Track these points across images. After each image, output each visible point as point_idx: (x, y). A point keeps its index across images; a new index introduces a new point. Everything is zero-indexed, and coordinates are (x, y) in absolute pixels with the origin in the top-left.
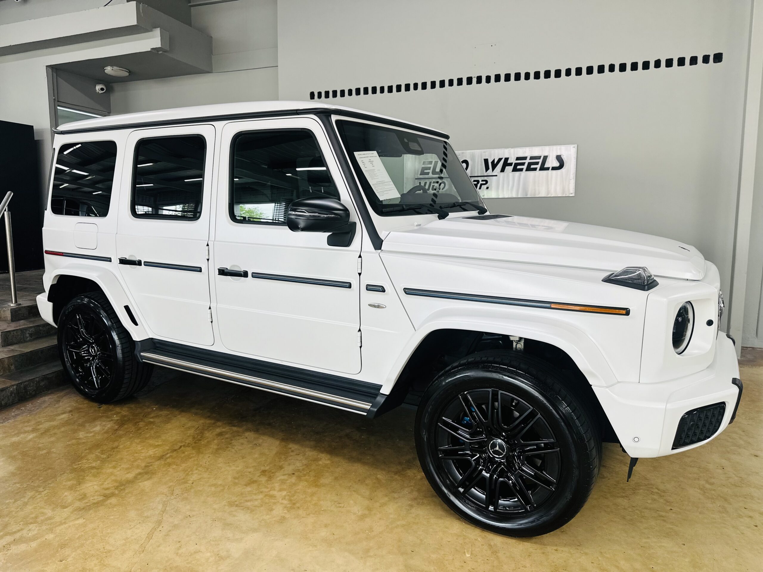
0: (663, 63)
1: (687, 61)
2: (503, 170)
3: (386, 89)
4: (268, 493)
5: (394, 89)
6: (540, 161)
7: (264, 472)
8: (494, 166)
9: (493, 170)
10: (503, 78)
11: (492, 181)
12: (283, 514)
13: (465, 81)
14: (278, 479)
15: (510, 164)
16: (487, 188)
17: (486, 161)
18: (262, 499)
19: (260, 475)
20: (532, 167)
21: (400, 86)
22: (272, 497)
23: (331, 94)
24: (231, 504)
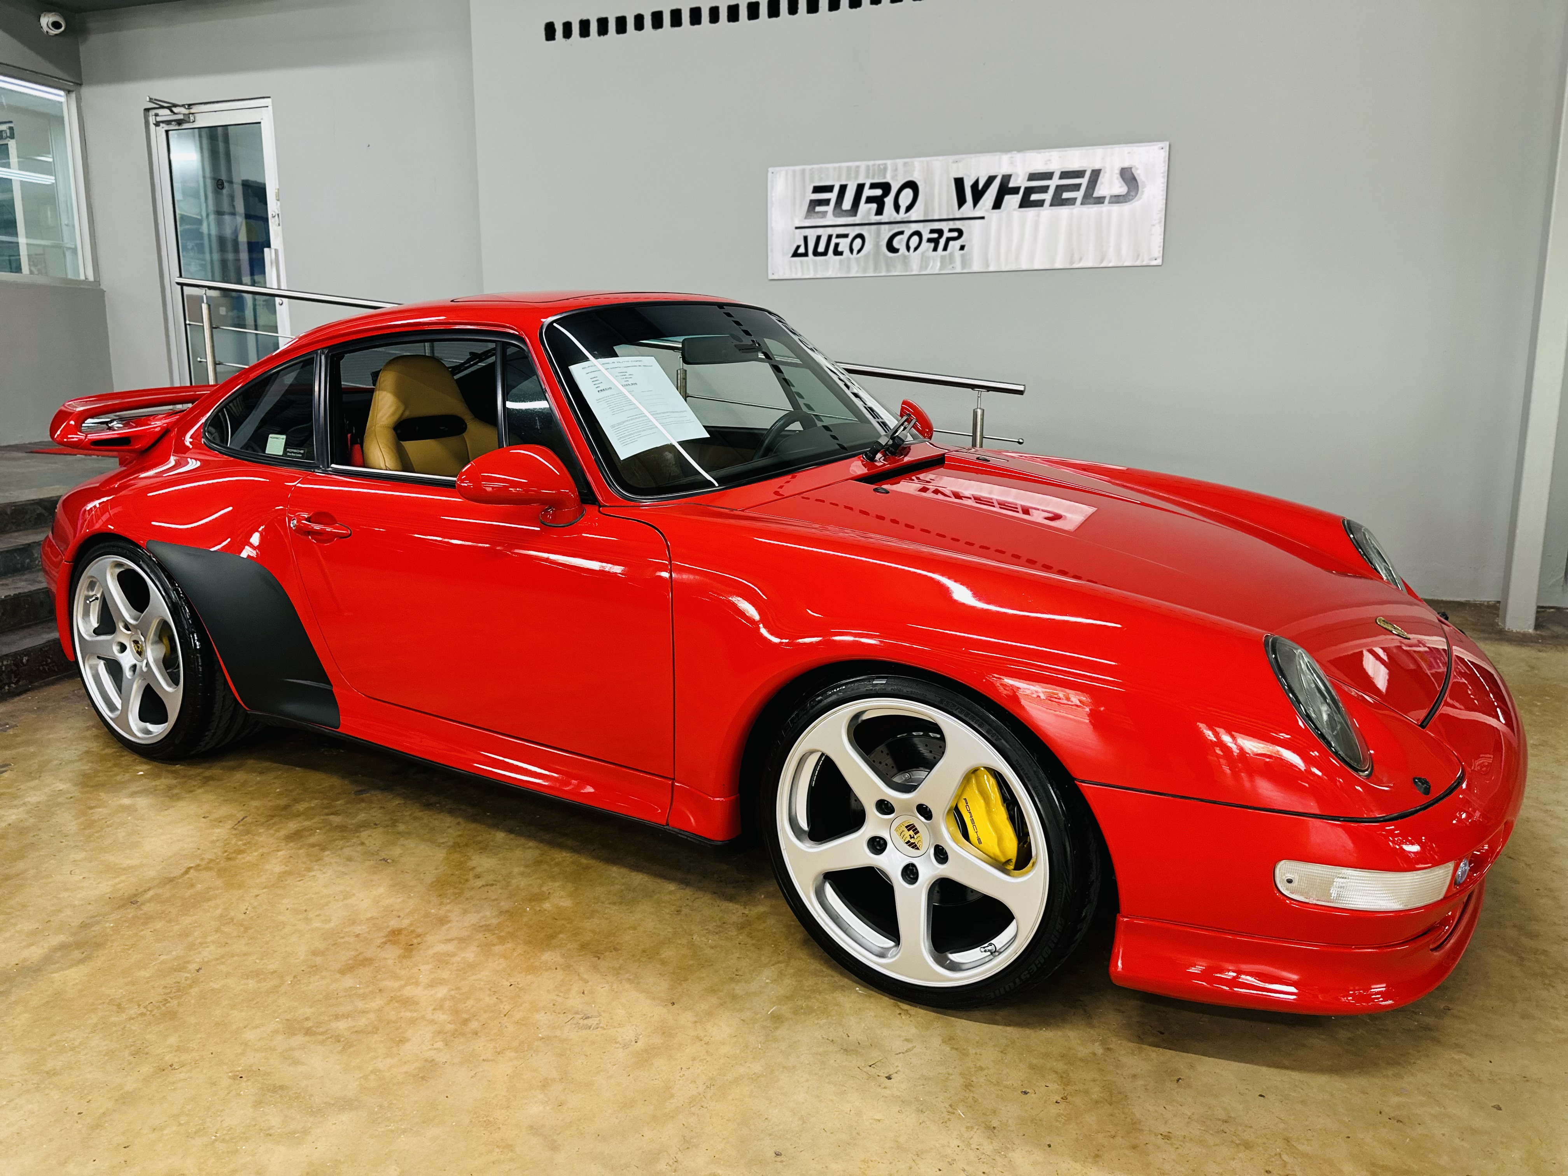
2: (997, 205)
3: (723, 14)
4: (398, 994)
5: (743, 13)
7: (396, 933)
8: (978, 194)
9: (975, 203)
11: (975, 232)
12: (431, 1054)
14: (430, 952)
15: (1016, 191)
16: (962, 248)
17: (959, 183)
18: (380, 1010)
19: (385, 943)
20: (1066, 195)
22: (407, 1002)
23: (594, 27)
24: (292, 1028)
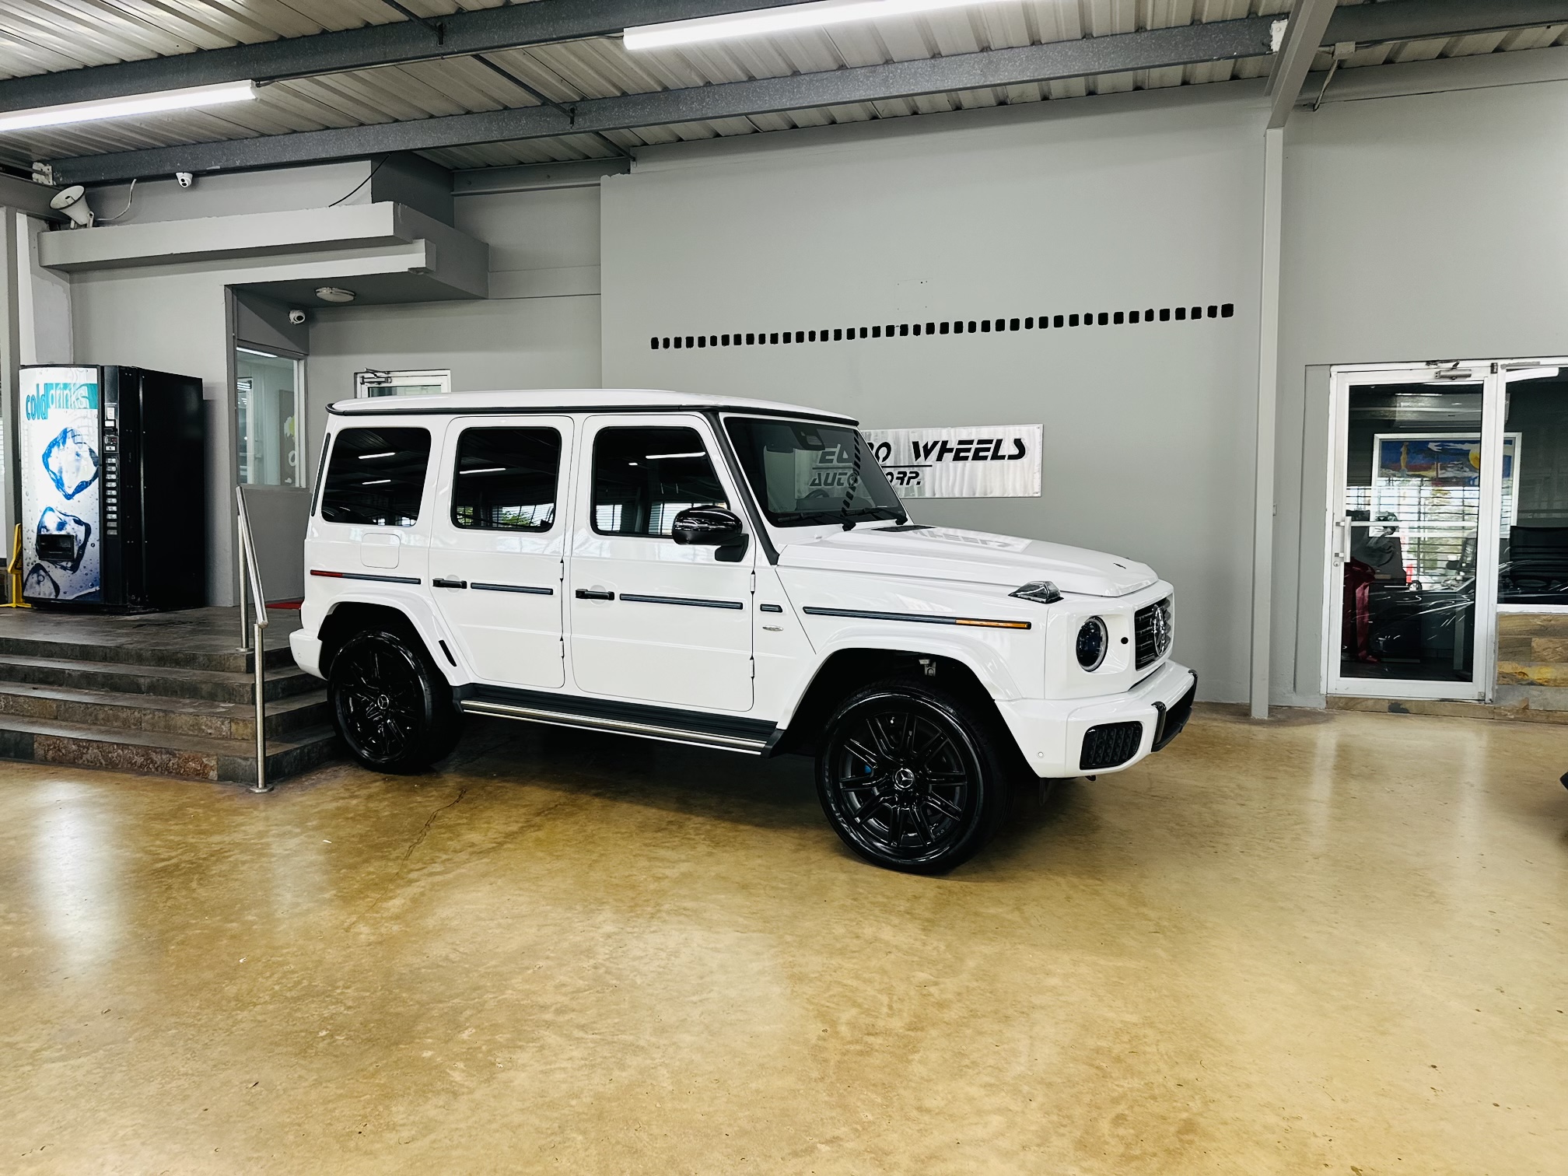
0: (1157, 315)
1: (1188, 314)
2: (940, 458)
3: (768, 339)
5: (781, 338)
6: (992, 446)
8: (928, 452)
9: (926, 457)
10: (937, 328)
11: (926, 474)
13: (883, 331)
15: (951, 450)
16: (918, 483)
17: (916, 445)
20: (981, 454)
21: (790, 334)
23: (684, 342)
